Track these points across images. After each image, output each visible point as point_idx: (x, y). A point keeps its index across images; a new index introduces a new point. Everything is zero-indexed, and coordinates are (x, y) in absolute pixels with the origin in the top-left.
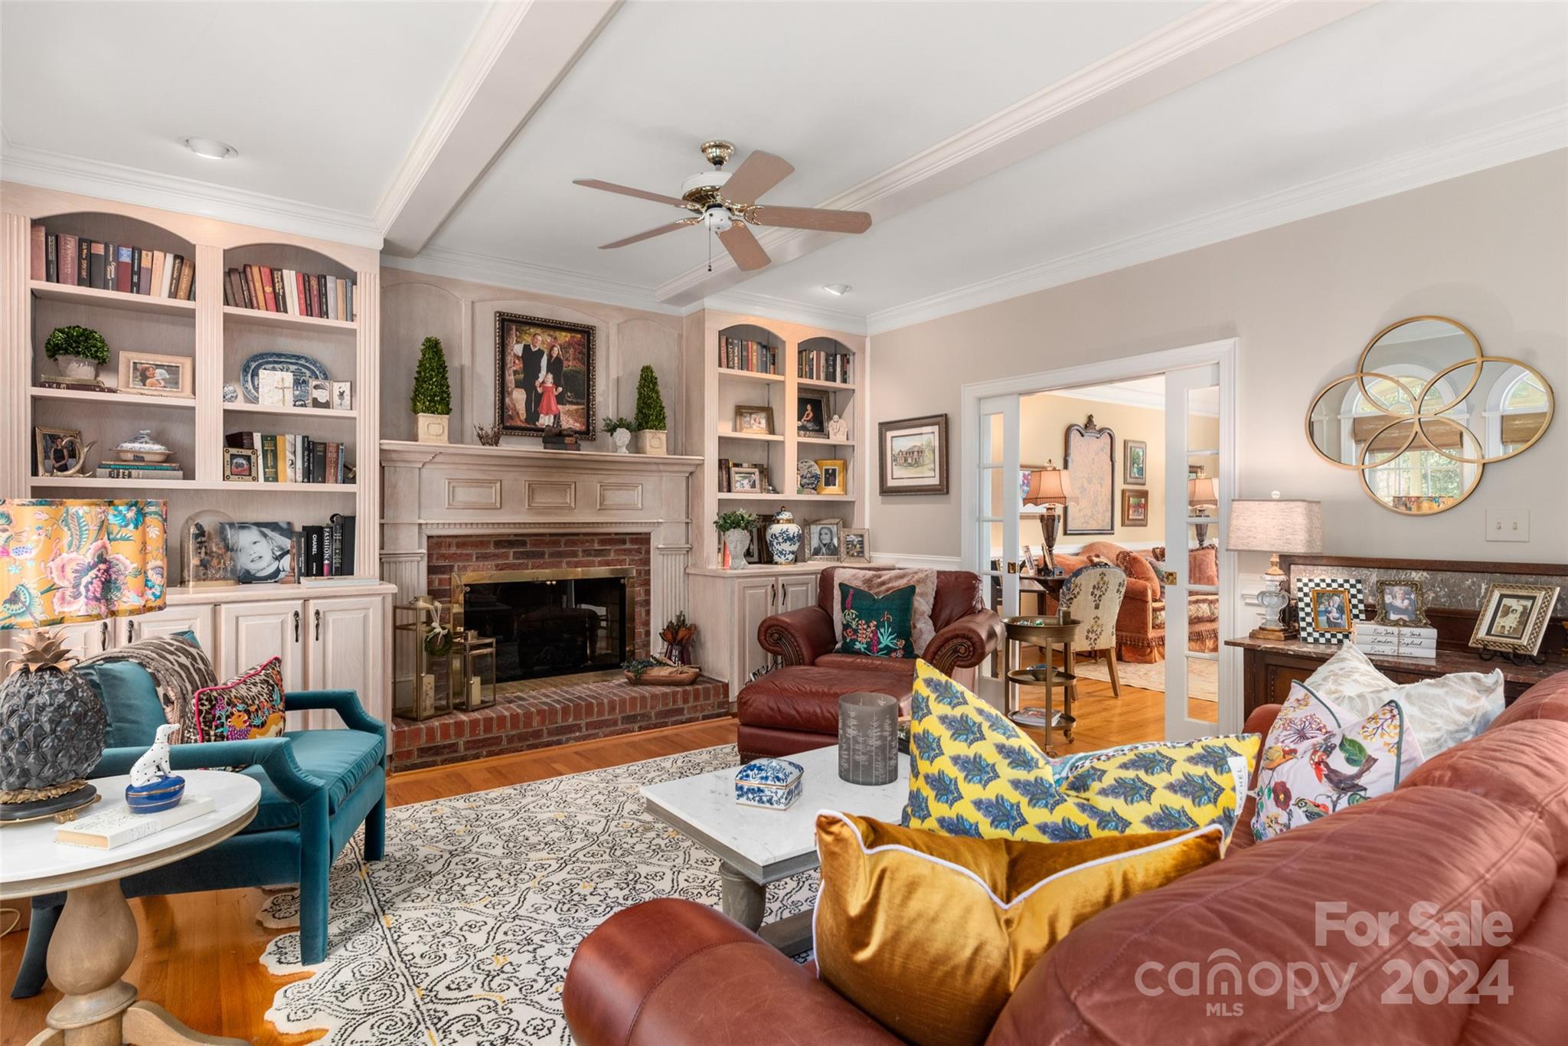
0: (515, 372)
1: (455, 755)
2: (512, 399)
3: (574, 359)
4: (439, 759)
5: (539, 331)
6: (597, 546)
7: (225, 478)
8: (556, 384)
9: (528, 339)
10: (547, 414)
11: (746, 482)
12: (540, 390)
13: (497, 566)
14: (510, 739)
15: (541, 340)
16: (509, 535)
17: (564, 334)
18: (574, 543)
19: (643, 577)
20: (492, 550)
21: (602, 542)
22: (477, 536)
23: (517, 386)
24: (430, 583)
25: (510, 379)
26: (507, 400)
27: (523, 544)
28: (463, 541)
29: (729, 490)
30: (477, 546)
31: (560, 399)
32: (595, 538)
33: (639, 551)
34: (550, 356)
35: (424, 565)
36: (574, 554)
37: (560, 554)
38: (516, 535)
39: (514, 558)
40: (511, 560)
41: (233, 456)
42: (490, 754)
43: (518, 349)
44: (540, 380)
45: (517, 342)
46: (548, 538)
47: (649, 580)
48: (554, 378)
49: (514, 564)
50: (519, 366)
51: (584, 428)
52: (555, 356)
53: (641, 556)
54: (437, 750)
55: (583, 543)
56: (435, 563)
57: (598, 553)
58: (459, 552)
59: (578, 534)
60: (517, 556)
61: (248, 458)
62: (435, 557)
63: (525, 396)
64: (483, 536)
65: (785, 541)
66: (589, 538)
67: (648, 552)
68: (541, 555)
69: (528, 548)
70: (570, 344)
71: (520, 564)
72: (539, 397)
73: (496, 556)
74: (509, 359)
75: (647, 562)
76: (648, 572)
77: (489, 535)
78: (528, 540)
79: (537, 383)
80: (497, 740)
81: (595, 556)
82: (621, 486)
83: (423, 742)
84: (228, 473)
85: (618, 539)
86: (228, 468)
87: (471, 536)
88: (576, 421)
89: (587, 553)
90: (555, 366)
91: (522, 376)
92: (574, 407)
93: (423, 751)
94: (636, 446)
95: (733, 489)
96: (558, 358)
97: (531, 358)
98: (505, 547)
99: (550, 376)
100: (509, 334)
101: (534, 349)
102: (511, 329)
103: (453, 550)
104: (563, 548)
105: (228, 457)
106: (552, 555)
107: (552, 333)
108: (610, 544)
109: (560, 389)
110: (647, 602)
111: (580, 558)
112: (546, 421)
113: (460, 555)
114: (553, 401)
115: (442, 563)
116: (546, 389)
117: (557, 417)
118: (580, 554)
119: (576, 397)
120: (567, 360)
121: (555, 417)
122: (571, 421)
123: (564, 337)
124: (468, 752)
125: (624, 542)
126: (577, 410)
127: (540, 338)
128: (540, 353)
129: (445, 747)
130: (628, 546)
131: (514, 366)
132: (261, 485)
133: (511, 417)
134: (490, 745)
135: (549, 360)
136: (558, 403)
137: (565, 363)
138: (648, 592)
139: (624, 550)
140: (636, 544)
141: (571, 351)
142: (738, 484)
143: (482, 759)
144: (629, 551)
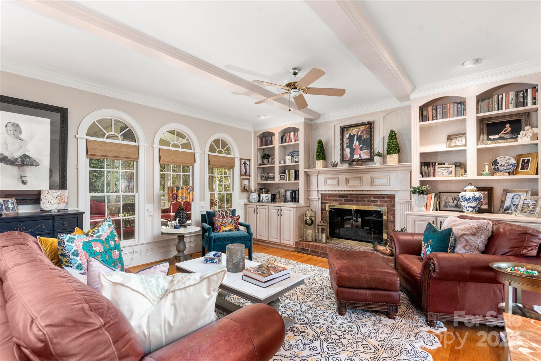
0: (346, 143)
1: (308, 252)
2: (345, 152)
3: (366, 134)
4: (304, 252)
5: (354, 128)
6: (372, 199)
7: (279, 180)
8: (360, 144)
9: (350, 132)
10: (357, 155)
11: (444, 172)
12: (354, 147)
13: (339, 203)
14: (321, 253)
15: (354, 131)
16: (343, 194)
17: (362, 127)
18: (364, 197)
19: (392, 212)
20: (338, 198)
21: (374, 197)
22: (334, 194)
23: (347, 148)
24: (322, 207)
25: (345, 146)
26: (344, 152)
27: (347, 197)
28: (330, 195)
29: (434, 176)
30: (334, 197)
31: (361, 149)
32: (371, 196)
33: (390, 202)
34: (357, 135)
35: (320, 201)
36: (364, 201)
37: (359, 201)
38: (345, 194)
39: (345, 201)
40: (343, 202)
41: (281, 176)
42: (316, 255)
43: (347, 136)
44: (354, 144)
45: (347, 134)
46: (355, 195)
47: (395, 213)
48: (359, 142)
49: (344, 203)
50: (348, 141)
51: (370, 157)
52: (359, 135)
53: (391, 204)
54: (304, 250)
55: (367, 197)
56: (323, 201)
57: (373, 201)
58: (329, 198)
59: (365, 194)
60: (345, 200)
61: (284, 176)
62: (323, 199)
63: (349, 150)
64: (335, 194)
65: (464, 201)
66: (369, 196)
67: (394, 202)
68: (353, 201)
69: (348, 198)
70: (364, 130)
71: (346, 203)
72: (354, 149)
73: (339, 200)
74: (344, 140)
75: (394, 206)
76: (394, 210)
77: (337, 194)
78: (348, 195)
79: (353, 145)
80: (318, 252)
81: (372, 202)
82: (380, 177)
83: (301, 246)
84: (280, 179)
85: (382, 197)
86: (280, 178)
87: (332, 194)
88: (367, 155)
89: (368, 201)
90: (359, 138)
91: (348, 144)
92: (367, 151)
93: (301, 249)
94: (384, 162)
95: (436, 175)
96: (360, 135)
97: (351, 138)
98: (341, 198)
99: (358, 142)
100: (344, 131)
101: (352, 135)
102: (345, 130)
103: (327, 198)
104: (360, 199)
105: (280, 176)
106: (356, 201)
107: (358, 128)
108: (378, 198)
109: (361, 146)
110: (394, 222)
111: (366, 202)
112: (356, 157)
113: (329, 199)
114: (359, 150)
115: (325, 201)
116: (356, 147)
117: (360, 155)
118: (366, 201)
119: (367, 147)
120: (364, 135)
121: (359, 155)
122: (365, 156)
123: (362, 128)
124: (311, 253)
125: (384, 198)
126: (367, 152)
127: (354, 130)
128: (354, 135)
129: (306, 249)
130: (385, 199)
131: (346, 141)
132: (287, 181)
133: (345, 158)
134: (316, 253)
135: (357, 137)
136: (360, 150)
137: (363, 136)
138: (394, 218)
139: (384, 201)
140: (389, 199)
141: (365, 132)
142: (439, 173)
143: (314, 256)
144: (386, 201)
